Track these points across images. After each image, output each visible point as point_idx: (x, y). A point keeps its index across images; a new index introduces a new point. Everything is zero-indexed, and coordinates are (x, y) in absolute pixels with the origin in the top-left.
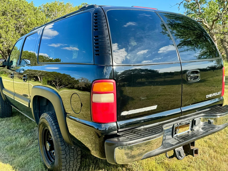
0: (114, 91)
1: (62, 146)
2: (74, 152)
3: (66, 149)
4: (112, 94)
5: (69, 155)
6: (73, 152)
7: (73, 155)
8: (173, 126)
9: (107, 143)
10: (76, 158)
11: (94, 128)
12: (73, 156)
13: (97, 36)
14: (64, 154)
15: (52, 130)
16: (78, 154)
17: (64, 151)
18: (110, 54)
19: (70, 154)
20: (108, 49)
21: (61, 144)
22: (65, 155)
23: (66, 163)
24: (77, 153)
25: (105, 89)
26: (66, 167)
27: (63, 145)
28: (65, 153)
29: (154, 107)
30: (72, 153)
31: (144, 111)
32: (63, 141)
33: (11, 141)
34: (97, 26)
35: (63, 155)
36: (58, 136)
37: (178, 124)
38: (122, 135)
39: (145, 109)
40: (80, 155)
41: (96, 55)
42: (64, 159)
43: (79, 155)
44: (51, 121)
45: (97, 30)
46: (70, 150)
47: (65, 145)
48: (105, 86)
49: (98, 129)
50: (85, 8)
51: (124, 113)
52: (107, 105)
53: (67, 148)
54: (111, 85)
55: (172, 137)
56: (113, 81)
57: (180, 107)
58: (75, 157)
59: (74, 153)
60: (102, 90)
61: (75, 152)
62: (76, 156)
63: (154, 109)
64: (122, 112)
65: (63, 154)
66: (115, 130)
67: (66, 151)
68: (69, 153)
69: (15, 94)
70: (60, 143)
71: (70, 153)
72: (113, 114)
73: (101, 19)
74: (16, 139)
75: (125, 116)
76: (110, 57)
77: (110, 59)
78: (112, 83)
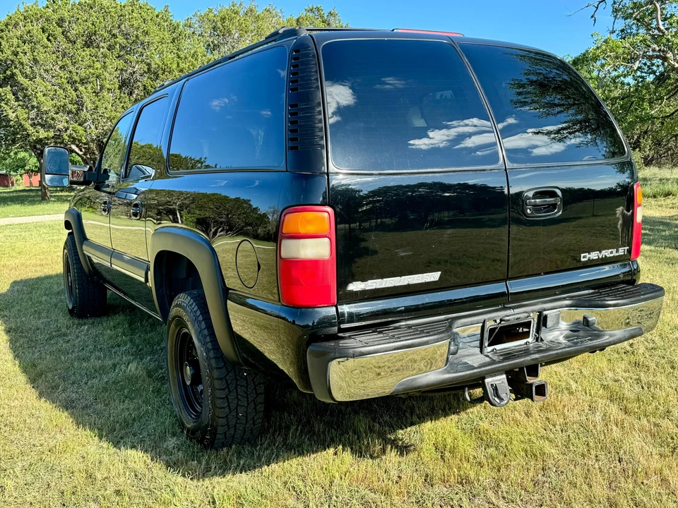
0: (330, 233)
1: (219, 368)
2: (247, 386)
3: (227, 377)
4: (327, 240)
5: (235, 390)
6: (245, 385)
7: (246, 393)
8: (481, 324)
9: (312, 352)
10: (253, 400)
11: (287, 320)
12: (245, 395)
13: (296, 105)
14: (223, 387)
15: (196, 331)
16: (256, 392)
17: (224, 382)
18: (322, 147)
19: (239, 390)
20: (319, 134)
21: (217, 363)
22: (227, 390)
23: (227, 410)
24: (255, 389)
25: (311, 229)
26: (228, 422)
27: (221, 368)
28: (225, 386)
29: (434, 276)
30: (243, 388)
31: (405, 284)
32: (222, 358)
33: (103, 370)
34: (297, 81)
35: (222, 392)
36: (210, 346)
37: (495, 321)
38: (350, 336)
39: (409, 280)
40: (263, 395)
41: (292, 148)
42: (222, 401)
43: (260, 394)
44: (195, 312)
45: (296, 89)
46: (237, 380)
47: (227, 368)
48: (309, 222)
49: (294, 321)
50: (277, 37)
51: (355, 286)
52: (314, 264)
53: (230, 374)
54: (324, 218)
55: (481, 352)
56: (329, 209)
57: (505, 280)
58: (250, 399)
59: (247, 387)
60: (302, 231)
61: (249, 387)
62: (252, 395)
63: (432, 280)
64: (351, 283)
65: (222, 389)
66: (332, 325)
67: (229, 382)
68: (236, 388)
69: (113, 254)
70: (213, 362)
71: (239, 387)
72: (328, 288)
73: (307, 63)
74: (115, 366)
75: (356, 292)
76: (322, 153)
77: (323, 158)
78: (326, 214)
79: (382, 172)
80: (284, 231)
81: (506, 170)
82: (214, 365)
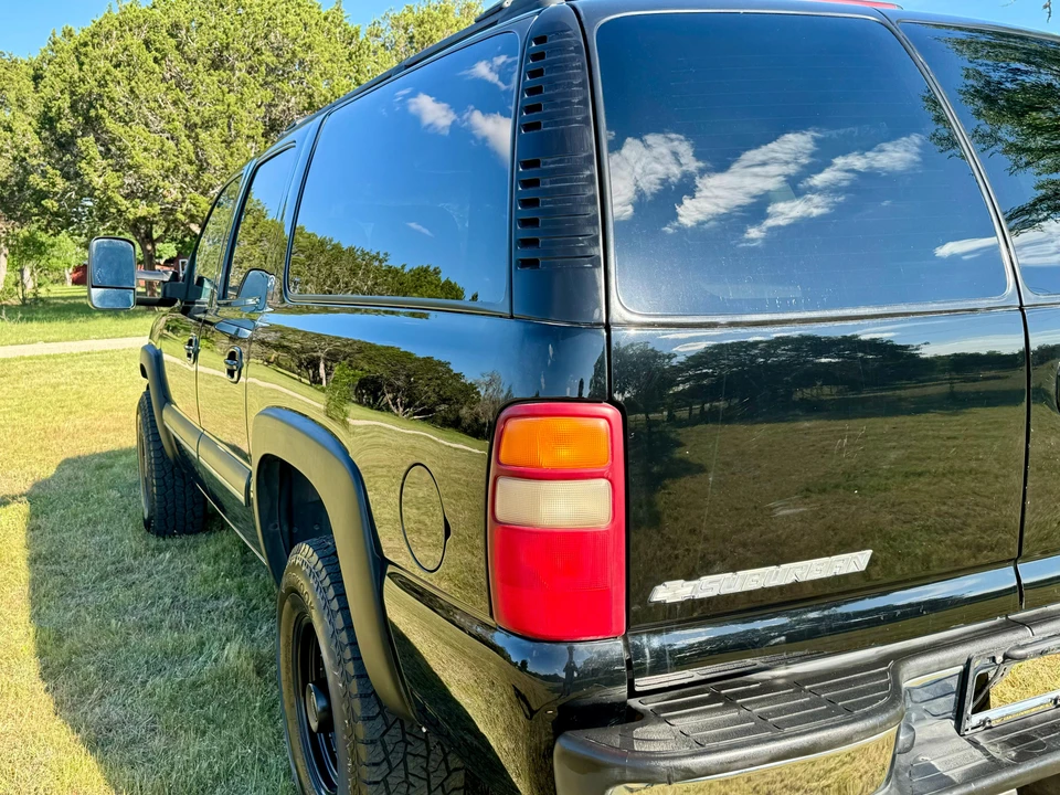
0: (612, 468)
1: (369, 719)
2: (429, 754)
3: (386, 738)
4: (604, 482)
5: (401, 766)
6: (425, 753)
7: (426, 770)
8: (961, 668)
10: (442, 785)
12: (424, 775)
13: (535, 163)
14: (378, 760)
15: (325, 631)
16: (447, 767)
17: (380, 748)
18: (595, 261)
19: (410, 765)
20: (589, 230)
21: (364, 707)
22: (385, 766)
24: (445, 760)
25: (565, 456)
27: (373, 718)
28: (382, 756)
29: (855, 562)
30: (420, 760)
31: (789, 581)
32: (376, 695)
33: (177, 655)
34: (537, 108)
35: (374, 769)
36: (350, 667)
37: (994, 659)
38: (657, 712)
39: (799, 572)
40: (462, 773)
41: (524, 263)
42: (375, 787)
43: (456, 770)
44: (325, 590)
45: (537, 126)
46: (408, 743)
47: (385, 718)
48: (561, 439)
49: (524, 663)
50: (500, 15)
51: (670, 592)
52: (575, 543)
53: (392, 732)
54: (595, 431)
55: (958, 728)
56: (609, 410)
57: (1014, 561)
58: (435, 782)
59: (427, 758)
60: (546, 461)
61: (432, 756)
62: (438, 773)
63: (852, 569)
64: (660, 582)
65: (374, 764)
66: (614, 681)
67: (390, 748)
68: (404, 760)
69: (201, 436)
70: (357, 703)
71: (409, 758)
72: (606, 595)
73: (561, 66)
74: (202, 644)
75: (673, 605)
76: (594, 276)
77: (597, 289)
78: (603, 423)
79: (738, 319)
80: (503, 457)
81: (1021, 308)
82: (359, 713)
